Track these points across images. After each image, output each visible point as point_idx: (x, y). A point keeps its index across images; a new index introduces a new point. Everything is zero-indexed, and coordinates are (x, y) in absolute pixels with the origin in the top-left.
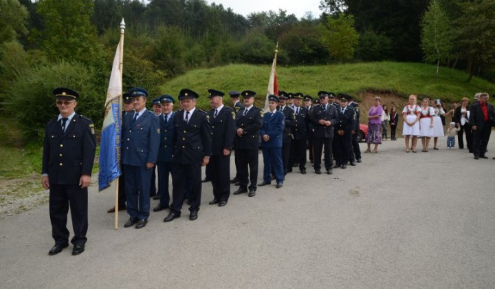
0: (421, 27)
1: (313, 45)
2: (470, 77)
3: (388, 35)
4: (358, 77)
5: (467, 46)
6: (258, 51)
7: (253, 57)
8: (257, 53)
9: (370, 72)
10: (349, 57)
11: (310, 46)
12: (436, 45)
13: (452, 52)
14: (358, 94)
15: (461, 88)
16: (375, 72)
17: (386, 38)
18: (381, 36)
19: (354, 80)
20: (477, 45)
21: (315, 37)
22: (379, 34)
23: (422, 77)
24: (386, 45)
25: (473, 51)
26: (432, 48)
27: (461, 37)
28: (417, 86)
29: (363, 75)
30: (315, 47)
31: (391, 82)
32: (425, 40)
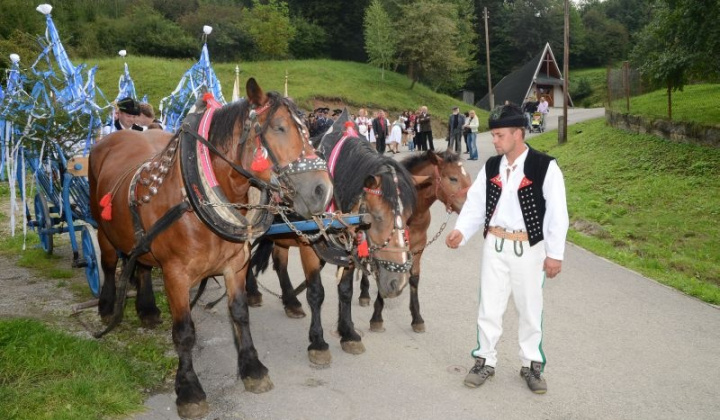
0: (365, 28)
1: (233, 34)
2: (413, 84)
3: (321, 24)
4: (302, 81)
5: (408, 52)
6: (158, 36)
7: (151, 45)
8: (157, 40)
9: (312, 74)
10: (283, 54)
11: (230, 35)
12: (380, 49)
13: (395, 56)
14: (307, 102)
15: (406, 96)
16: (320, 74)
17: (319, 28)
18: (313, 25)
19: (298, 84)
20: (417, 52)
21: (234, 23)
22: (310, 22)
23: (367, 82)
24: (319, 37)
25: (415, 58)
26: (377, 52)
27: (403, 42)
28: (365, 93)
29: (307, 79)
30: (236, 37)
31: (338, 88)
32: (369, 42)
